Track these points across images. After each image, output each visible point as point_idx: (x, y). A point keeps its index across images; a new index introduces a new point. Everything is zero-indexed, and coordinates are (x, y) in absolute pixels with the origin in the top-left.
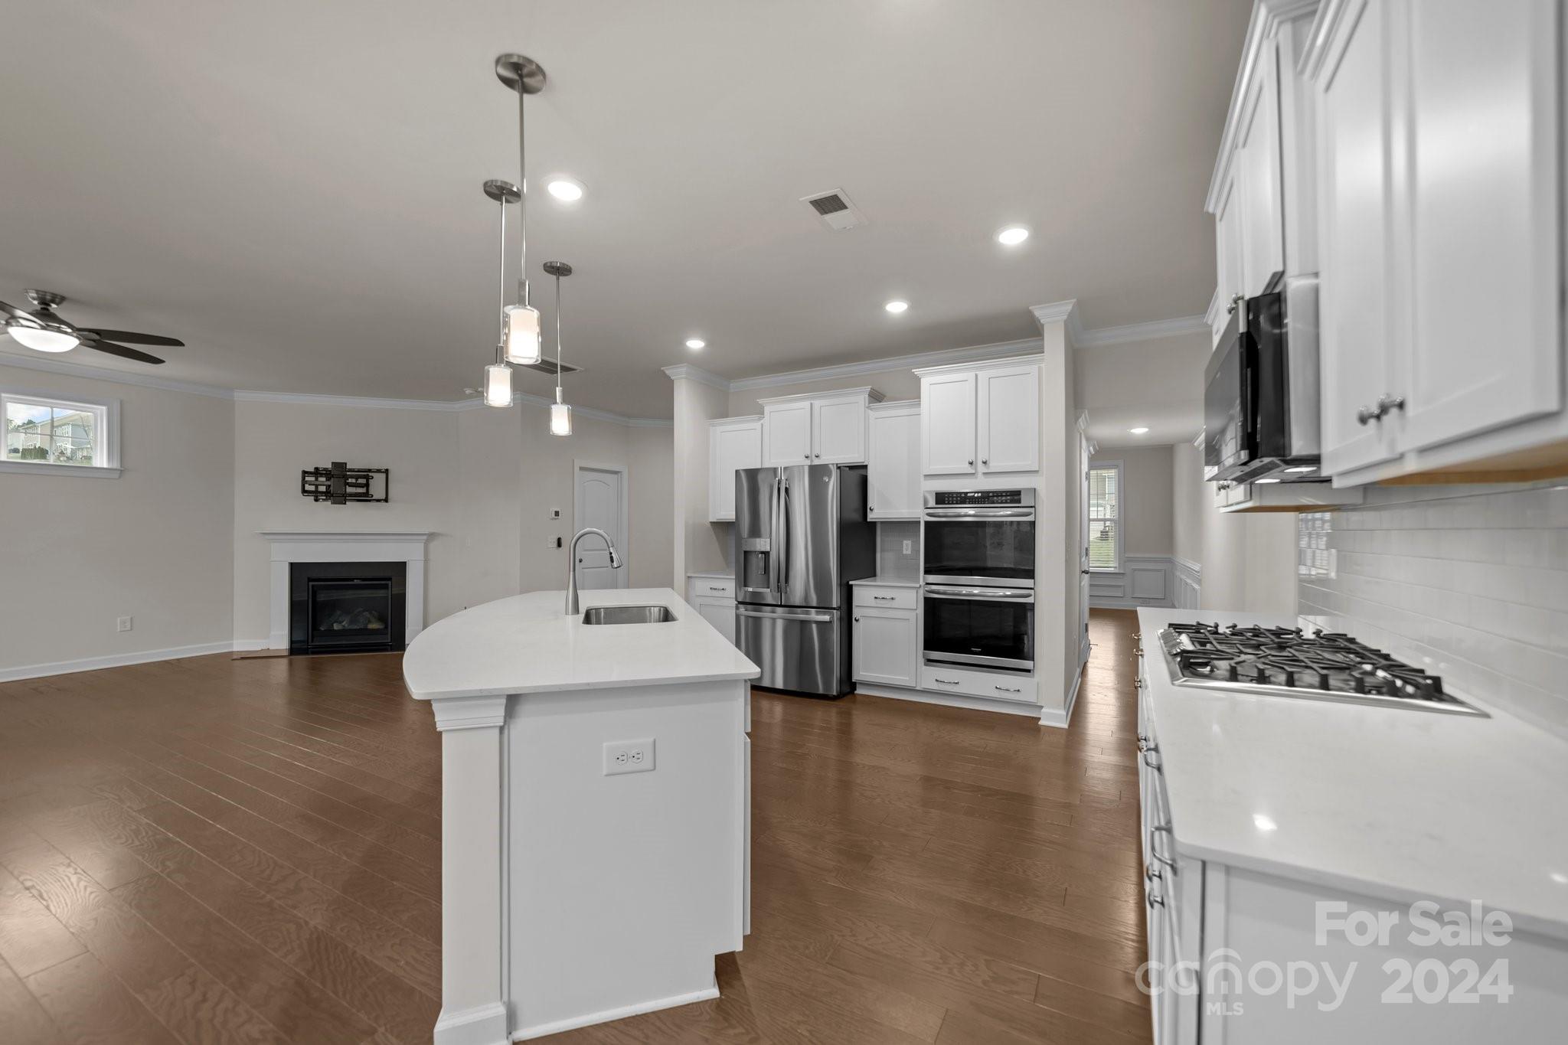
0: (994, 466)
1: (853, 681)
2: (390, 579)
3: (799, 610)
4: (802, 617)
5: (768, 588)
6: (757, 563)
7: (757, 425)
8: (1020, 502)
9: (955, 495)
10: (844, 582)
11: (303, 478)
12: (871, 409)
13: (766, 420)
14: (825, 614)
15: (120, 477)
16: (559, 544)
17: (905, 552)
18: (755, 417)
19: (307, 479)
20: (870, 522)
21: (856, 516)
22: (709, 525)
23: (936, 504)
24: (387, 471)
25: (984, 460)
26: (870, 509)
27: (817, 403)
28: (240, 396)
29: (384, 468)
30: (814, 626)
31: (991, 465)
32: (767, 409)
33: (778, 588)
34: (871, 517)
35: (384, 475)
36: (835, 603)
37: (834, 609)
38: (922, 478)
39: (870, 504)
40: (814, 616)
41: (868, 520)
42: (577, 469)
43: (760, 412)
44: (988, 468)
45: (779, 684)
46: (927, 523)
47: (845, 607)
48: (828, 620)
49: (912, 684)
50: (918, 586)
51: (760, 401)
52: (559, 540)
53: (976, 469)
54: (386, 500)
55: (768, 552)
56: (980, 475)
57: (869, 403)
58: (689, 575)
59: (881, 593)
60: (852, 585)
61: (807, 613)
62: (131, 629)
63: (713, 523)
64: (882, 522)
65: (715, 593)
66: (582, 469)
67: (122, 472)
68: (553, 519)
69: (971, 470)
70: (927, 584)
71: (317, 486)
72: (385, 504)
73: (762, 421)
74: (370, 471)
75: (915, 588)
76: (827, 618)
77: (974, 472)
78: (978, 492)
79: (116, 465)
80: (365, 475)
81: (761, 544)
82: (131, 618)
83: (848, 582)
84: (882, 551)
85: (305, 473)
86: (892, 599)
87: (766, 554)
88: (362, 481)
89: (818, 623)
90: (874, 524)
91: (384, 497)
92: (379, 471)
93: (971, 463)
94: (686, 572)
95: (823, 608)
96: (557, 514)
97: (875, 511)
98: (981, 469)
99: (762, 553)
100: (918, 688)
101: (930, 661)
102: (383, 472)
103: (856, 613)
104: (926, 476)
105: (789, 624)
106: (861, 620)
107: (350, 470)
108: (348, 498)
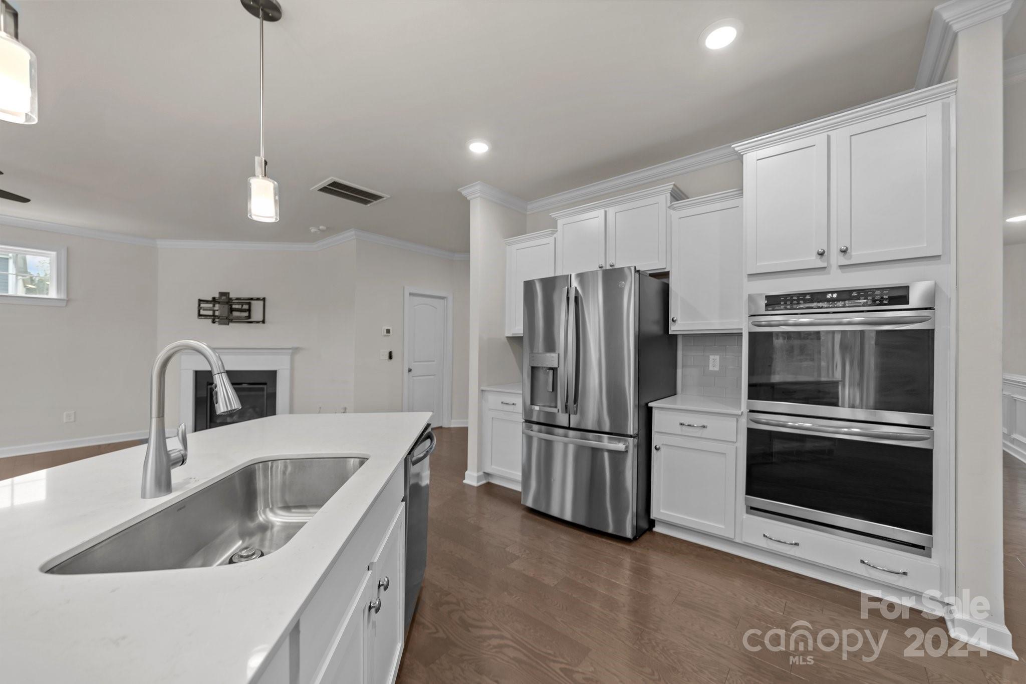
0: (857, 256)
1: (651, 517)
2: (265, 384)
3: (591, 434)
4: (594, 443)
5: (556, 407)
6: (545, 379)
7: (551, 240)
8: (907, 303)
9: (795, 298)
10: (643, 403)
11: (199, 305)
12: (674, 209)
13: (558, 235)
14: (619, 441)
15: (66, 306)
16: (391, 357)
17: (711, 368)
18: (549, 231)
19: (202, 305)
20: (671, 335)
21: (655, 329)
22: (506, 340)
23: (767, 310)
24: (264, 299)
25: (844, 248)
26: (673, 320)
27: (611, 211)
28: (161, 244)
29: (261, 296)
30: (606, 455)
31: (853, 253)
32: (560, 223)
33: (566, 408)
34: (673, 329)
35: (262, 303)
36: (631, 428)
37: (631, 436)
38: (745, 279)
39: (672, 315)
40: (607, 443)
41: (670, 333)
42: (407, 294)
43: (553, 225)
44: (851, 257)
45: (568, 517)
46: (752, 335)
47: (643, 433)
48: (623, 450)
49: (729, 534)
50: (739, 413)
51: (554, 215)
52: (390, 353)
53: (828, 261)
54: (263, 322)
55: (556, 369)
56: (834, 269)
57: (671, 202)
58: (482, 388)
59: (687, 419)
60: (651, 408)
61: (600, 440)
62: (75, 421)
63: (509, 338)
64: (683, 335)
65: (506, 408)
66: (411, 294)
67: (68, 301)
68: (385, 336)
69: (820, 263)
70: (751, 411)
71: (214, 311)
72: (263, 324)
73: (555, 236)
74: (252, 299)
75: (737, 415)
76: (620, 446)
77: (825, 265)
78: (832, 292)
79: (63, 296)
80: (247, 303)
81: (551, 360)
82: (75, 413)
83: (647, 404)
84: (683, 366)
85: (200, 301)
86: (704, 427)
87: (554, 370)
88: (246, 307)
89: (610, 451)
90: (675, 337)
91: (261, 319)
92: (258, 299)
93: (821, 254)
94: (479, 386)
95: (617, 434)
96: (388, 331)
97: (679, 322)
98: (836, 259)
99: (550, 369)
100: (737, 540)
101: (753, 509)
102: (261, 300)
103: (656, 440)
104: (750, 275)
105: (579, 449)
106: (663, 449)
107: (237, 299)
108: (234, 320)
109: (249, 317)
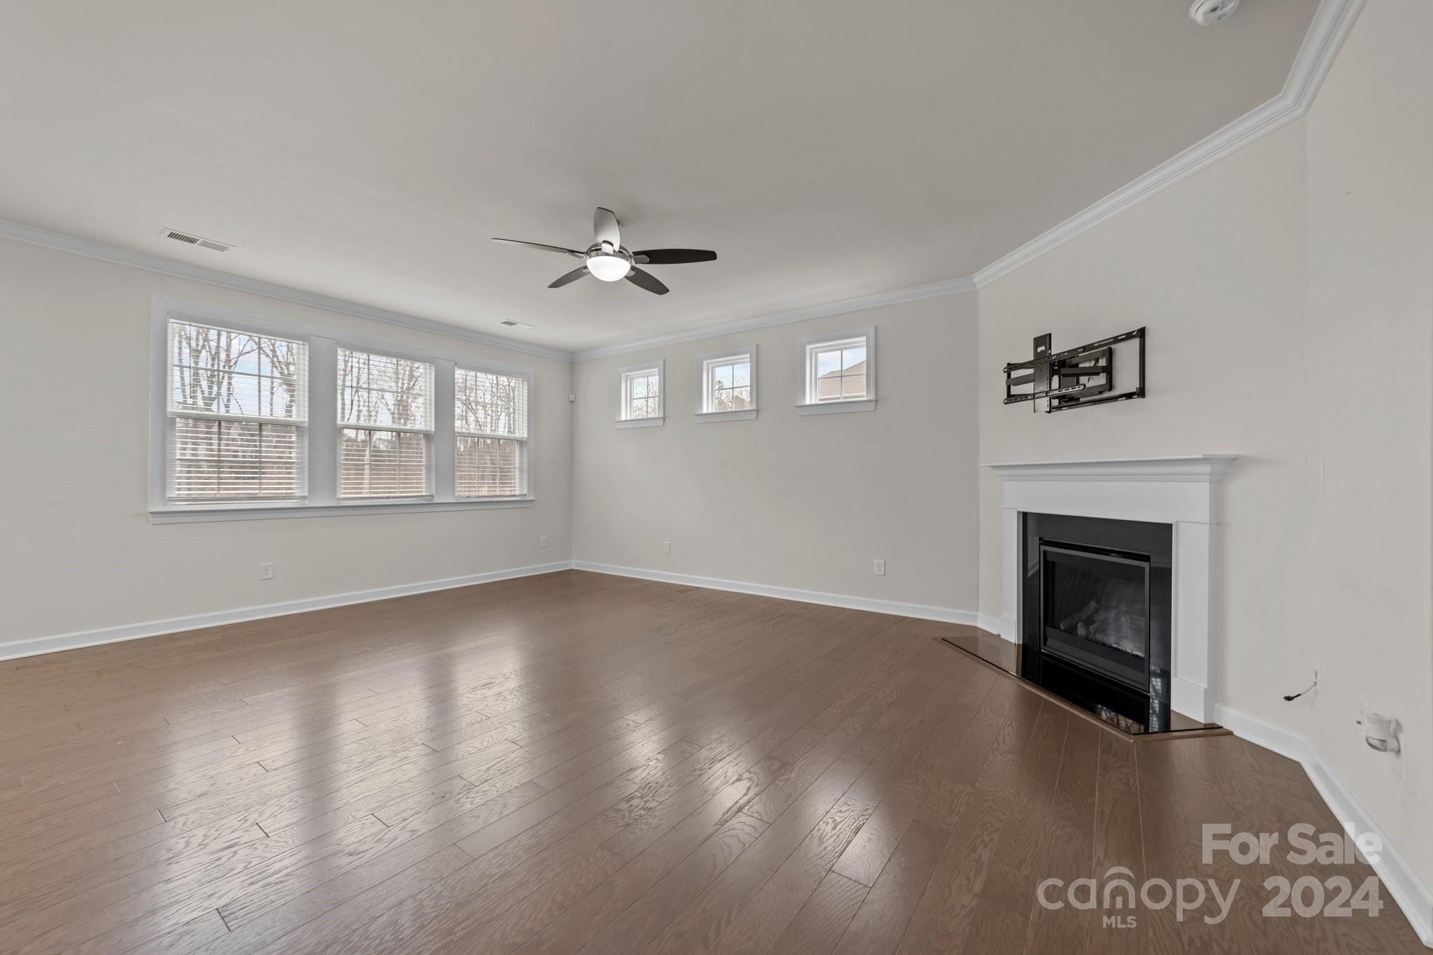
2: (1146, 556)
11: (1009, 375)
15: (875, 409)
19: (1014, 375)
24: (1142, 334)
28: (980, 280)
29: (1136, 328)
35: (1137, 343)
54: (1141, 393)
67: (877, 402)
72: (1140, 400)
74: (1116, 339)
79: (872, 396)
80: (1106, 353)
82: (885, 563)
85: (1010, 366)
88: (1100, 362)
91: (1135, 386)
92: (1129, 337)
102: (1136, 337)
107: (1085, 348)
108: (1082, 400)
109: (1110, 385)
